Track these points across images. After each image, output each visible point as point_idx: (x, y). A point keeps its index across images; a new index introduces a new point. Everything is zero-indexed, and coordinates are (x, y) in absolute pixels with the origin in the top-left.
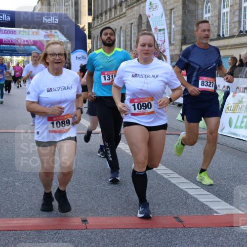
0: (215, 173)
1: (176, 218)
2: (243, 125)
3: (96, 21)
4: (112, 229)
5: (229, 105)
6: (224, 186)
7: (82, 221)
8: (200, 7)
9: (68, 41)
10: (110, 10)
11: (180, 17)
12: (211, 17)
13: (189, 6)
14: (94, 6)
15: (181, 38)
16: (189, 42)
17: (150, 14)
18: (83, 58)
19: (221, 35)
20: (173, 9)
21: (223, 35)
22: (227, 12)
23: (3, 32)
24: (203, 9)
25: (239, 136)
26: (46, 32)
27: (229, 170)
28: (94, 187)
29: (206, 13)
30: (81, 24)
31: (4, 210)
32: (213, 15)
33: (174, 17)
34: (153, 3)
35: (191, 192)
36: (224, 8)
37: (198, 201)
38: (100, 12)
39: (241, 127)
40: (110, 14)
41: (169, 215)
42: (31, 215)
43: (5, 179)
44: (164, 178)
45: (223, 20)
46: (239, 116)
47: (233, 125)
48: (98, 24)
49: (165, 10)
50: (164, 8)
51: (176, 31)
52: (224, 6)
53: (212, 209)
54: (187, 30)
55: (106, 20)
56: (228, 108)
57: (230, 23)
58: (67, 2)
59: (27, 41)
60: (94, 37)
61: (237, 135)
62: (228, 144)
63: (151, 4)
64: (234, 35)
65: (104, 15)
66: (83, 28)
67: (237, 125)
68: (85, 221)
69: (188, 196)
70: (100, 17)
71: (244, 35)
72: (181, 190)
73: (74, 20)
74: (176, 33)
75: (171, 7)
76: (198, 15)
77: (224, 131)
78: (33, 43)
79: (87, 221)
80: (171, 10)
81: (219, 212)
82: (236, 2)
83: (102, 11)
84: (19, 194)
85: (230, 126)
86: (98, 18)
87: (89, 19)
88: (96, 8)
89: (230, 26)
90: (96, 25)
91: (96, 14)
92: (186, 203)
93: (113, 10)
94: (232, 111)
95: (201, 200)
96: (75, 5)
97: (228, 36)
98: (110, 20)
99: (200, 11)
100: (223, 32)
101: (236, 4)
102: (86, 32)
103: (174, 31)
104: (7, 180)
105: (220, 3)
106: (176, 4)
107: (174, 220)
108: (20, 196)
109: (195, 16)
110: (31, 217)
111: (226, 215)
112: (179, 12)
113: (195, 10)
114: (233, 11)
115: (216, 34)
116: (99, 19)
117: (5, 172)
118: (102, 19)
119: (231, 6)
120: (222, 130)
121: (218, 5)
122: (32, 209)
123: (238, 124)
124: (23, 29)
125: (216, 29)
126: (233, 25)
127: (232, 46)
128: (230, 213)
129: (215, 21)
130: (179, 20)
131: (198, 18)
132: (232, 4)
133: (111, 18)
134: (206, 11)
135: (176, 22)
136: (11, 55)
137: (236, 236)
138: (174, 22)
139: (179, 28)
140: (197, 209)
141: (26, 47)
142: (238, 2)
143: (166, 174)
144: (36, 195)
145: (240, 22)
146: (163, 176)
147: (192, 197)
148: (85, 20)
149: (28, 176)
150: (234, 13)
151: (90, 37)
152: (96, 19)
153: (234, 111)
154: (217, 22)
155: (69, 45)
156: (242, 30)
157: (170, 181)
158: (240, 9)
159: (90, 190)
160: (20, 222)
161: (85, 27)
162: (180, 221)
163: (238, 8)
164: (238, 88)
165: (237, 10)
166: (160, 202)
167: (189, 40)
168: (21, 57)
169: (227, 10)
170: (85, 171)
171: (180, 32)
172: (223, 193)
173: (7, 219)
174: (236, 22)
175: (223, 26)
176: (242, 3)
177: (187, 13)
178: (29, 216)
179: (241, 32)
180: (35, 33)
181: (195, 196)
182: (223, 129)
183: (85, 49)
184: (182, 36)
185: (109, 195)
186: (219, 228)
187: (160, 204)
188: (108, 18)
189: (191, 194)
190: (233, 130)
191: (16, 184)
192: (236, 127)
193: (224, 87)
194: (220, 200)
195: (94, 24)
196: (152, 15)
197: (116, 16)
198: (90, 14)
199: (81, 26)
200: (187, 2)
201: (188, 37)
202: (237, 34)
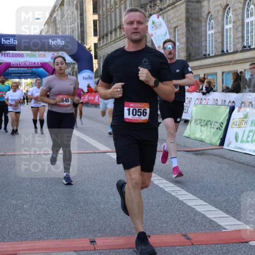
0: (222, 189)
1: (185, 235)
2: (249, 139)
3: (101, 42)
4: (120, 249)
5: (235, 120)
6: (232, 202)
7: (91, 242)
8: (203, 24)
9: (74, 62)
10: (115, 30)
11: (184, 35)
12: (215, 33)
13: (192, 23)
14: (99, 27)
15: (185, 55)
16: (194, 59)
17: (153, 32)
18: (90, 78)
19: (225, 51)
20: (177, 27)
21: (227, 51)
22: (230, 28)
23: (11, 55)
24: (206, 26)
25: (246, 150)
26: (53, 54)
27: (236, 185)
28: (102, 206)
29: (209, 30)
30: (87, 45)
31: (13, 233)
32: (216, 31)
33: (178, 35)
34: (155, 22)
35: (199, 209)
36: (227, 24)
37: (207, 218)
38: (105, 32)
39: (247, 142)
40: (116, 34)
41: (177, 233)
42: (39, 237)
43: (14, 202)
44: (171, 195)
45: (227, 36)
46: (245, 131)
47: (239, 140)
48: (104, 44)
49: (169, 28)
50: (168, 26)
51: (181, 49)
52: (227, 22)
53: (220, 225)
54: (191, 48)
55: (112, 40)
56: (234, 123)
57: (233, 39)
58: (73, 24)
59: (34, 63)
60: (100, 57)
61: (243, 149)
62: (235, 159)
63: (153, 23)
64: (238, 50)
65: (109, 35)
66: (89, 48)
67: (243, 139)
68: (93, 242)
69: (196, 213)
70: (105, 37)
71: (247, 50)
72: (189, 207)
73: (80, 42)
74: (181, 51)
75: (174, 25)
76: (201, 32)
77: (230, 146)
78: (40, 65)
79: (95, 242)
80: (175, 28)
81: (227, 228)
82: (238, 18)
83: (107, 31)
84: (28, 216)
85: (237, 141)
86: (103, 38)
87: (95, 40)
88: (101, 29)
89: (234, 42)
90: (102, 45)
91: (102, 35)
92: (194, 220)
93: (118, 30)
94: (238, 126)
95: (209, 216)
96: (81, 27)
97: (232, 51)
98: (115, 40)
99: (203, 28)
100: (227, 48)
101: (239, 21)
102: (93, 53)
103: (178, 49)
104: (15, 202)
105: (223, 20)
106: (180, 22)
107: (183, 237)
108: (28, 219)
109: (199, 33)
110: (39, 240)
111: (234, 231)
112: (183, 29)
113: (199, 27)
114: (236, 28)
115: (220, 50)
116: (105, 40)
117: (13, 195)
118: (107, 39)
119: (234, 22)
120: (228, 145)
121: (221, 22)
122: (40, 231)
123: (245, 139)
124: (30, 52)
125: (220, 45)
126: (236, 41)
127: (235, 61)
128: (238, 229)
129: (219, 38)
130: (183, 37)
131: (201, 35)
132: (234, 20)
133: (116, 38)
134: (209, 28)
135: (181, 40)
136: (20, 78)
137: (244, 252)
138: (178, 40)
139: (184, 46)
140: (205, 226)
141: (34, 70)
142: (240, 18)
143: (173, 191)
144: (44, 217)
145: (243, 37)
146: (170, 194)
147: (199, 213)
148: (91, 41)
149: (36, 198)
150: (237, 28)
151: (96, 58)
152: (101, 39)
153: (239, 126)
154: (221, 38)
155: (76, 66)
156: (245, 45)
157: (178, 199)
158: (243, 25)
159: (99, 210)
160: (29, 245)
161: (91, 48)
162: (189, 239)
163: (241, 24)
164: (243, 103)
165: (239, 26)
166: (168, 220)
167: (194, 57)
168: (29, 79)
169: (230, 26)
170: (93, 191)
171: (185, 50)
172: (231, 208)
173: (15, 242)
174: (240, 37)
175: (227, 42)
176: (244, 19)
177: (190, 31)
178: (37, 238)
179: (244, 47)
180: (42, 56)
181: (203, 213)
182: (230, 144)
183: (92, 69)
184: (187, 53)
185: (117, 215)
186: (228, 245)
187: (168, 222)
188: (114, 38)
189: (199, 210)
190: (239, 145)
191: (25, 206)
192: (242, 142)
193: (230, 102)
194: (228, 216)
195: (100, 44)
196: (155, 33)
197: (121, 35)
198: (95, 35)
199: (87, 47)
200: (190, 19)
201: (193, 54)
202: (240, 49)
